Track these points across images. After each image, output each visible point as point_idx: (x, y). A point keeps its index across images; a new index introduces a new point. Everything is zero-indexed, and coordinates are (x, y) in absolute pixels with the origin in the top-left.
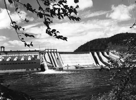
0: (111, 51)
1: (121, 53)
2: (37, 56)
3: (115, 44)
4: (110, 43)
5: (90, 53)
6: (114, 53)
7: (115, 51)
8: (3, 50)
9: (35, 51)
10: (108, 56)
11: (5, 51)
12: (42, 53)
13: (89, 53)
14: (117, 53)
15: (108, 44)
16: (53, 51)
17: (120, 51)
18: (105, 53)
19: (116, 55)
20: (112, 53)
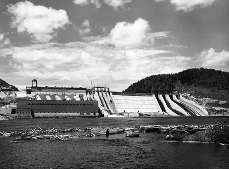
0: (183, 94)
1: (198, 97)
2: (83, 96)
3: (186, 84)
4: (179, 82)
5: (154, 95)
6: (186, 97)
7: (188, 95)
8: (35, 85)
9: (80, 89)
10: (178, 101)
11: (38, 86)
12: (89, 92)
13: (152, 95)
14: (192, 97)
15: (175, 84)
16: (103, 89)
17: (196, 94)
18: (175, 97)
19: (189, 99)
20: (184, 96)
